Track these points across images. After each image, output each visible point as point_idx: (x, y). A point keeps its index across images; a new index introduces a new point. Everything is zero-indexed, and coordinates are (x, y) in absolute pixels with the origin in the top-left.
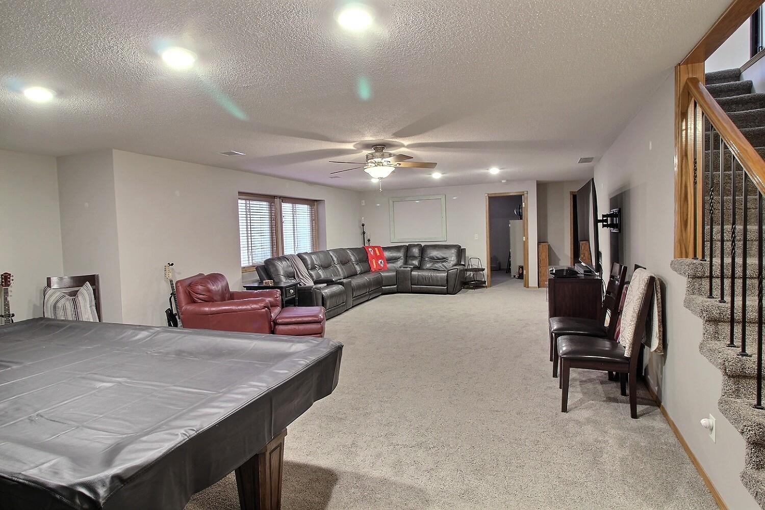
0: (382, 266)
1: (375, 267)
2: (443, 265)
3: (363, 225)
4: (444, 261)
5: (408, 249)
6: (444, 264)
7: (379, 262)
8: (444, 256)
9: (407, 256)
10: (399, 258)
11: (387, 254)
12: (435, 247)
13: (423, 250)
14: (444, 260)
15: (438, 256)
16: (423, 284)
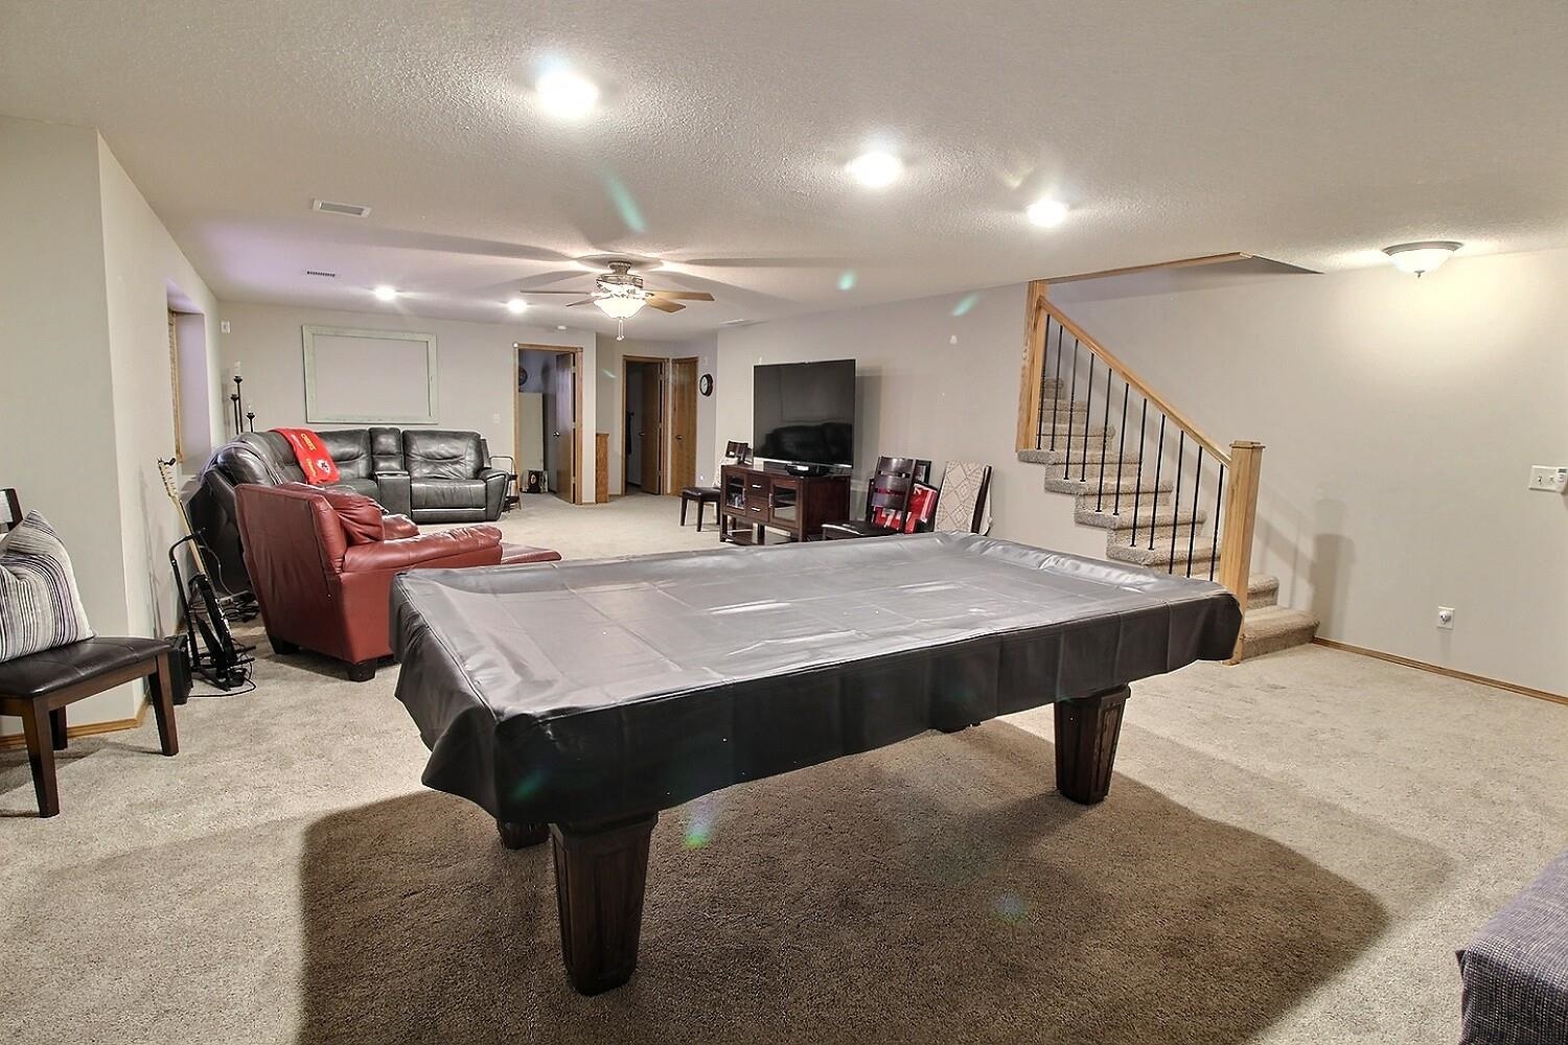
0: (328, 472)
1: (314, 475)
2: (455, 469)
3: (238, 380)
4: (457, 463)
5: (372, 436)
6: (458, 466)
7: (320, 465)
8: (454, 452)
9: (372, 453)
10: (357, 457)
11: (333, 449)
12: (432, 435)
13: (405, 440)
14: (454, 459)
15: (443, 452)
16: (439, 505)
